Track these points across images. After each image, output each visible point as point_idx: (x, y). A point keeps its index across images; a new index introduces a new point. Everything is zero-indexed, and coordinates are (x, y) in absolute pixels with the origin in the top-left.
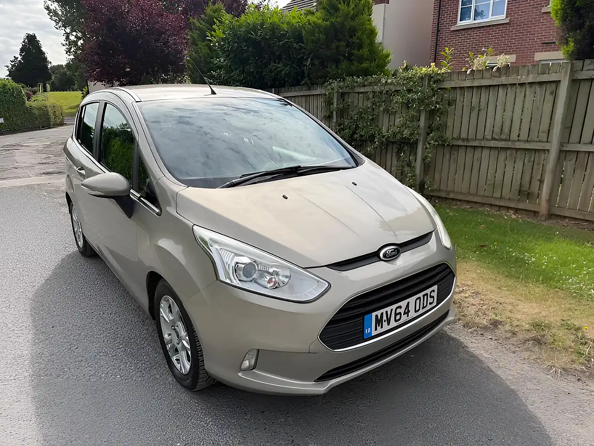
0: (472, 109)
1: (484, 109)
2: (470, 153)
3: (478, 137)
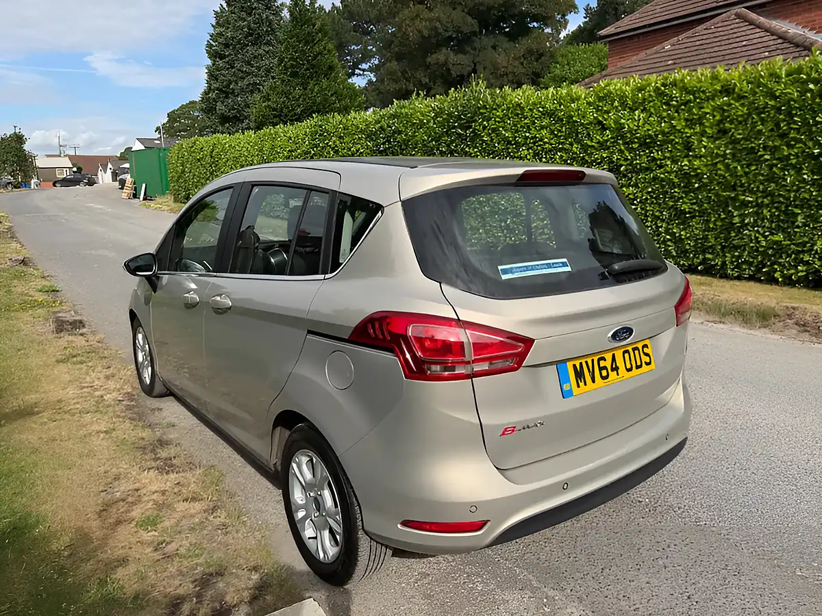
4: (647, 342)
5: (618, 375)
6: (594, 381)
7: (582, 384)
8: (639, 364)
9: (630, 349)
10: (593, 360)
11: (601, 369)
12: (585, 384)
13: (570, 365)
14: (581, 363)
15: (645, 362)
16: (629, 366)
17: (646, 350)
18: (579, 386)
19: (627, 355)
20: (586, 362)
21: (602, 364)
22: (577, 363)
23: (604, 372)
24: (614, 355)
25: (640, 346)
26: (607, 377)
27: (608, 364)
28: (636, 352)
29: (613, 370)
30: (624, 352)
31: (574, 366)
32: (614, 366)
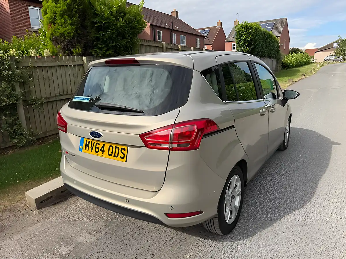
0: (44, 80)
1: (51, 79)
2: (50, 105)
3: (52, 95)
4: (126, 148)
5: (103, 154)
6: (92, 151)
7: (87, 149)
8: (116, 155)
9: (114, 146)
10: (94, 142)
11: (96, 148)
12: (88, 150)
13: (85, 140)
14: (89, 141)
15: (120, 156)
16: (110, 153)
17: (123, 151)
18: (85, 149)
19: (111, 148)
20: (91, 142)
21: (98, 146)
22: (88, 141)
23: (97, 150)
24: (104, 145)
25: (120, 147)
26: (97, 152)
27: (100, 147)
28: (117, 149)
29: (101, 150)
30: (110, 146)
31: (87, 141)
32: (102, 149)
